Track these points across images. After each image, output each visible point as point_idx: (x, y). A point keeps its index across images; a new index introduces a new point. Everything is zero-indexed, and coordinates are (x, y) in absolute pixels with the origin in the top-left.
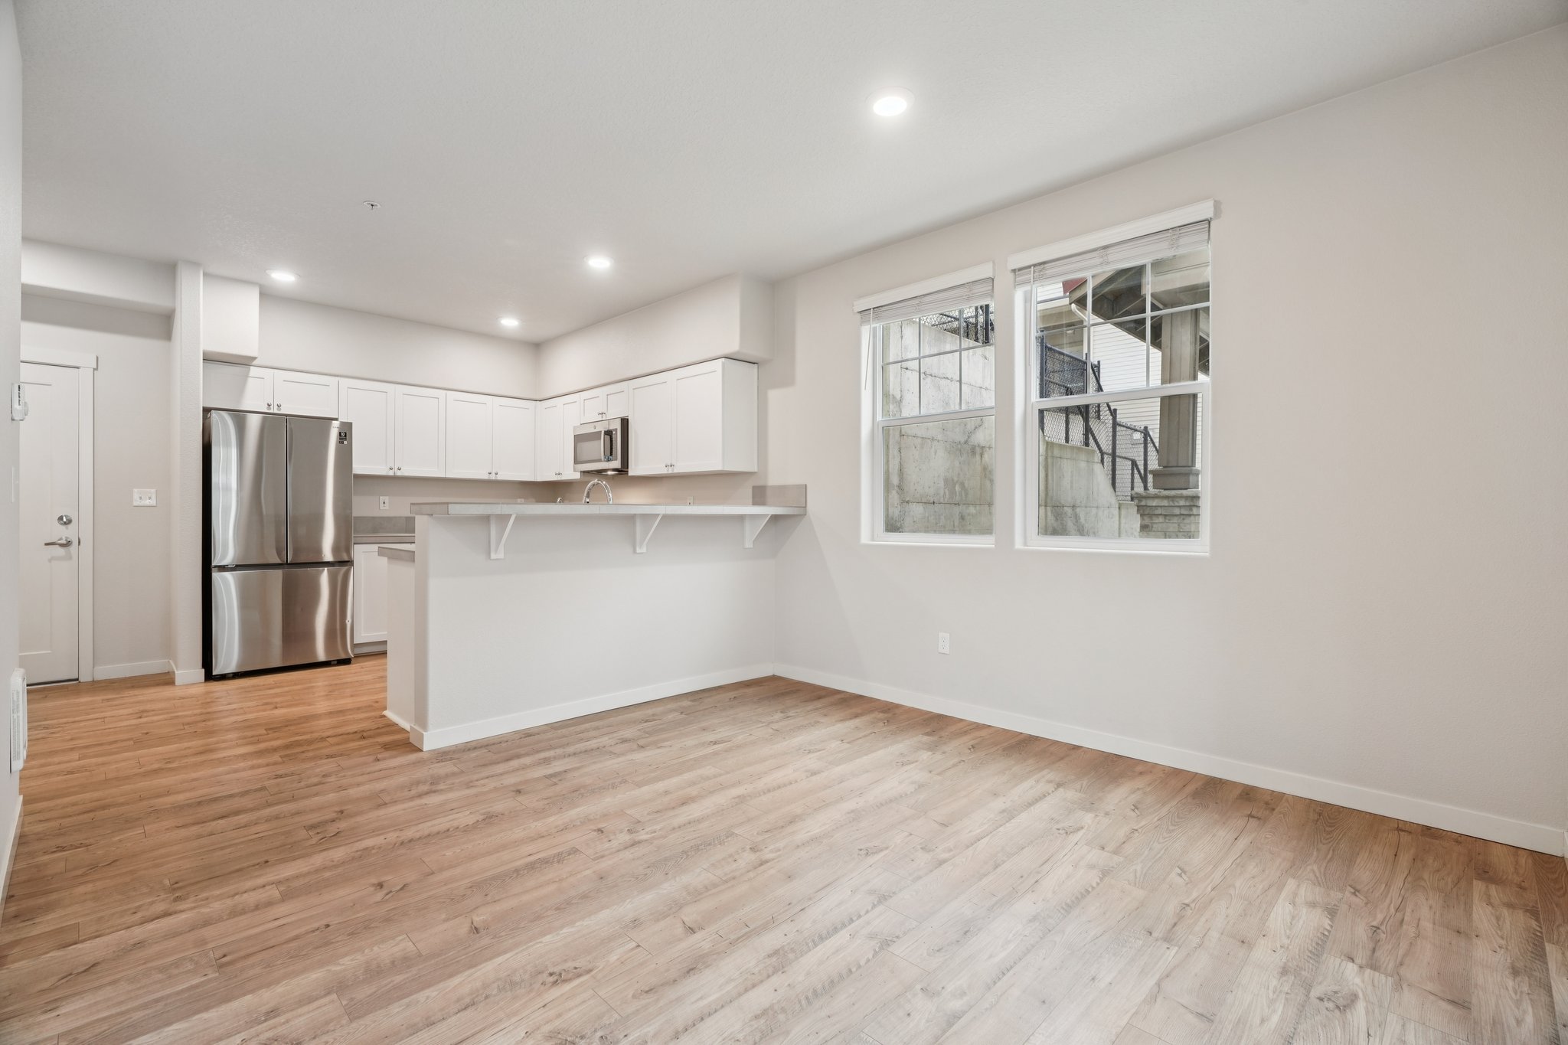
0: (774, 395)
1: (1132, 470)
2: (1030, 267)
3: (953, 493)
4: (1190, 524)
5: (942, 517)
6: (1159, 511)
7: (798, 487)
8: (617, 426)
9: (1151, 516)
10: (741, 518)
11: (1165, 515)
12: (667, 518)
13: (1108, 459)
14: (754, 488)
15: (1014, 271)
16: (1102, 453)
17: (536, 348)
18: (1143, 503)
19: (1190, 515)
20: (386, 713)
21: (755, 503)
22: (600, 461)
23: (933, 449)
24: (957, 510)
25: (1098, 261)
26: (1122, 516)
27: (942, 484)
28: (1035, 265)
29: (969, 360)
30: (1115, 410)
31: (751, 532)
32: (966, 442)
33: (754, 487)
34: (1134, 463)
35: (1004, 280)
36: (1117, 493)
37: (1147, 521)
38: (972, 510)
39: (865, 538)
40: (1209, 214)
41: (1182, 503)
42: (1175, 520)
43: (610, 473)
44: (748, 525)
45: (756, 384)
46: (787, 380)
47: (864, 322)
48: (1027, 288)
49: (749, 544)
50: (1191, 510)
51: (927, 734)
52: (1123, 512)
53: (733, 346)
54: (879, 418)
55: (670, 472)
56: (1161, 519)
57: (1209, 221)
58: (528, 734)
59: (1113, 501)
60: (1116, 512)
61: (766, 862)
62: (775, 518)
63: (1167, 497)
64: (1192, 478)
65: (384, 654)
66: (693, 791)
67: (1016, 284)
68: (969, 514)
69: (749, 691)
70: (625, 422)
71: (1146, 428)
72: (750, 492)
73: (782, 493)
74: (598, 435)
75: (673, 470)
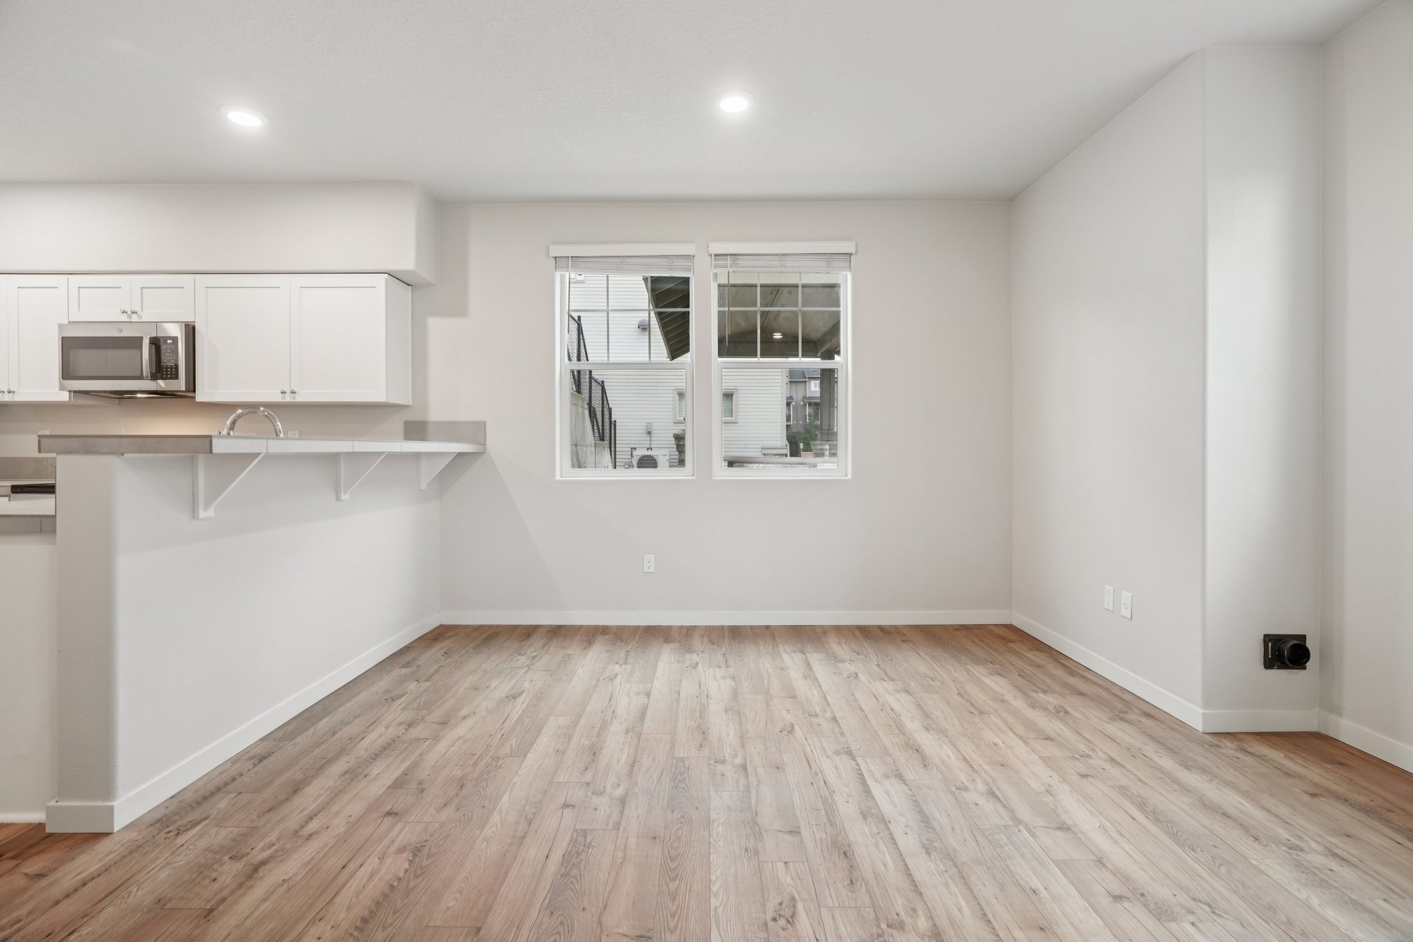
0: (437, 326)
2: (726, 255)
7: (474, 423)
8: (175, 331)
10: (417, 456)
22: (141, 377)
25: (777, 263)
28: (730, 255)
31: (428, 472)
33: (406, 423)
35: (703, 261)
39: (558, 474)
40: (852, 250)
43: (143, 396)
44: (418, 464)
45: (410, 306)
47: (558, 267)
49: (426, 485)
55: (288, 400)
57: (851, 255)
62: (460, 455)
70: (194, 329)
72: (400, 429)
73: (451, 430)
74: (135, 343)
75: (295, 398)
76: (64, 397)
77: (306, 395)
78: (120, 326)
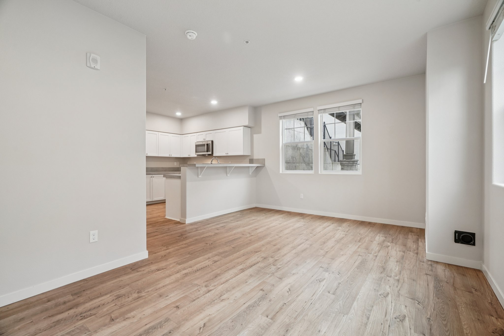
0: (255, 136)
1: (335, 153)
2: (322, 110)
3: (293, 160)
4: (353, 168)
5: (291, 167)
6: (346, 165)
7: (263, 159)
8: (210, 142)
9: (344, 166)
10: (249, 167)
11: (347, 166)
12: (236, 167)
13: (329, 150)
14: (250, 159)
15: (318, 110)
16: (328, 149)
17: (181, 120)
18: (342, 163)
19: (353, 166)
20: (166, 217)
21: (250, 163)
22: (205, 152)
23: (289, 149)
24: (294, 165)
26: (333, 166)
27: (291, 158)
28: (323, 109)
29: (297, 125)
30: (331, 137)
31: (251, 171)
32: (296, 147)
34: (335, 151)
35: (316, 112)
36: (332, 160)
37: (343, 167)
38: (298, 165)
39: (281, 172)
40: (361, 102)
41: (351, 163)
42: (350, 167)
43: (207, 155)
44: (250, 169)
45: (250, 133)
46: (259, 132)
47: (280, 119)
48: (322, 114)
49: (250, 174)
50: (353, 164)
51: (300, 216)
52: (333, 165)
53: (247, 124)
54: (284, 142)
55: (227, 155)
56: (346, 167)
57: (361, 104)
58: (207, 220)
59: (331, 162)
60: (331, 165)
61: (281, 237)
62: (257, 167)
63: (348, 161)
64: (353, 156)
65: (165, 202)
66: (257, 227)
67: (319, 113)
68: (297, 166)
69: (253, 210)
70: (212, 142)
71: (338, 142)
72: (248, 160)
73: (258, 161)
74: (204, 145)
75: (228, 155)
76: (196, 156)
77: (230, 154)
78: (203, 142)
